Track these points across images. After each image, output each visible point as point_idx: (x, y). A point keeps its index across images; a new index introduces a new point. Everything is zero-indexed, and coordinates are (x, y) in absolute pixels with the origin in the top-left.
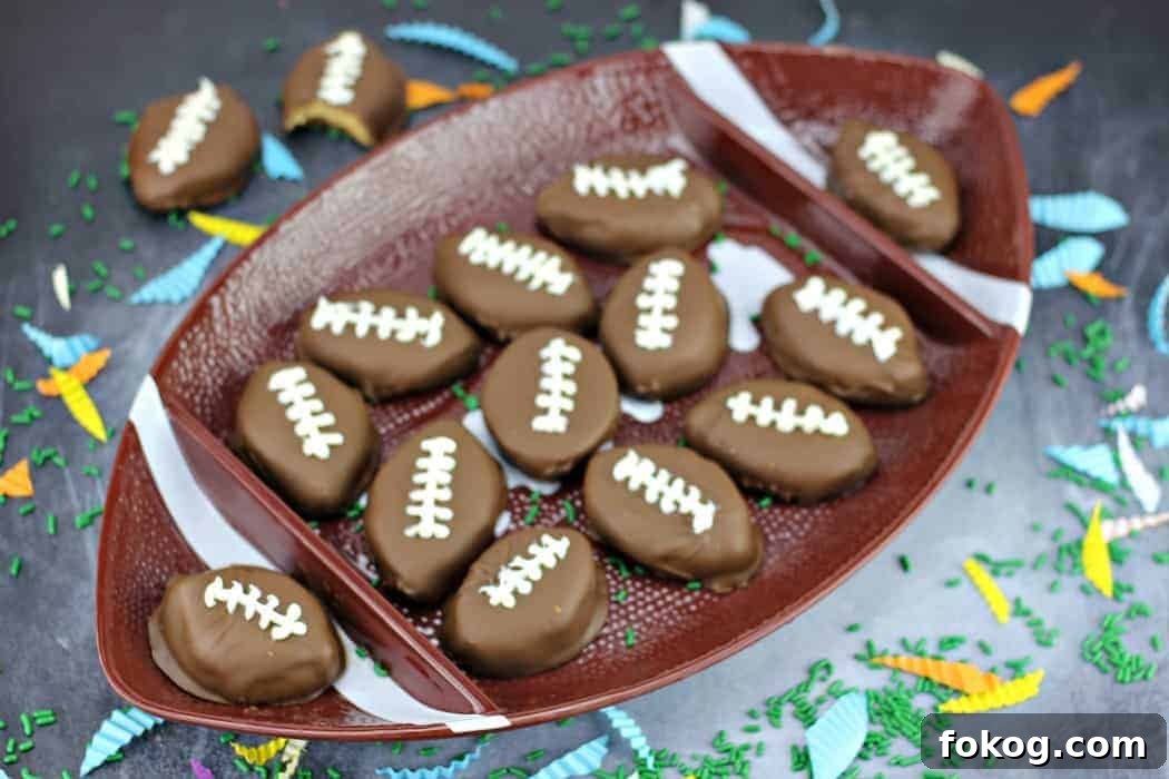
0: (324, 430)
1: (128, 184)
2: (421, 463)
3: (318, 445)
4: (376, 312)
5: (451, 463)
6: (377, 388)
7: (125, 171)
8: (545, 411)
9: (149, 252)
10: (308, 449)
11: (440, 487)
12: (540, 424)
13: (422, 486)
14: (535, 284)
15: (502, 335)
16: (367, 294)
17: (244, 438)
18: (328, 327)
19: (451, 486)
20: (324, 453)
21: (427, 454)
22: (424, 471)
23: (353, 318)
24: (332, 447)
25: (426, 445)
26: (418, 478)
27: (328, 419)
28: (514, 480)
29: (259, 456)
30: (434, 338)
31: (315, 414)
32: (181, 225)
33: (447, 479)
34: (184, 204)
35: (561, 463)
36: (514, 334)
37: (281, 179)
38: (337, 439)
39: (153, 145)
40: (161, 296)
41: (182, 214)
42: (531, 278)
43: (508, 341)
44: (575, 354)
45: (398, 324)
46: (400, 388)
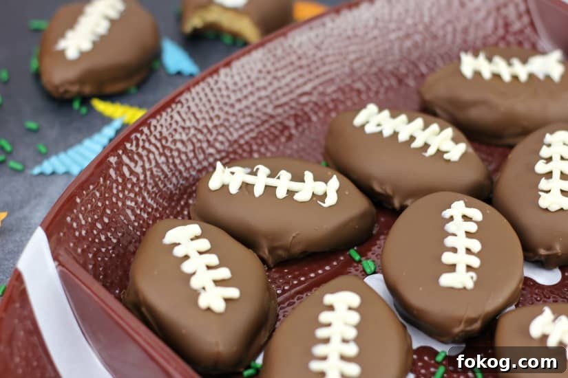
0: (218, 283)
1: (38, 76)
2: (325, 317)
3: (214, 298)
4: (273, 175)
5: (355, 318)
6: (272, 250)
7: (34, 64)
8: (452, 268)
9: (52, 133)
10: (203, 302)
11: (345, 341)
12: (446, 280)
13: (326, 341)
14: (431, 151)
15: (397, 203)
16: (263, 160)
17: (137, 293)
18: (225, 187)
19: (357, 340)
20: (219, 306)
21: (331, 308)
22: (329, 325)
23: (250, 179)
24: (227, 300)
25: (329, 299)
26: (321, 333)
27: (224, 273)
28: (418, 341)
29: (151, 310)
30: (331, 199)
31: (209, 268)
32: (84, 110)
33: (352, 333)
34: (87, 90)
35: (472, 321)
36: (408, 202)
37: (179, 73)
38: (234, 293)
39: (62, 35)
40: (61, 169)
41: (86, 100)
42: (426, 146)
43: (403, 208)
44: (476, 214)
45: (295, 186)
46: (297, 249)
